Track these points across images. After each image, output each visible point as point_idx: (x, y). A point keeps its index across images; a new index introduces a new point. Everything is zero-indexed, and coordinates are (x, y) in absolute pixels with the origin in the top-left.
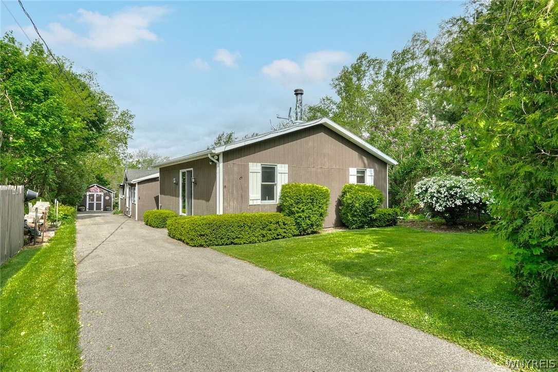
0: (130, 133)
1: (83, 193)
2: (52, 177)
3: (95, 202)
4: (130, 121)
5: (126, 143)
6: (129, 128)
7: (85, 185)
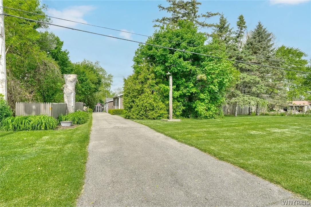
0: (111, 83)
1: (95, 106)
2: (86, 100)
3: (99, 109)
4: (112, 78)
5: (110, 87)
6: (111, 81)
7: (95, 103)
